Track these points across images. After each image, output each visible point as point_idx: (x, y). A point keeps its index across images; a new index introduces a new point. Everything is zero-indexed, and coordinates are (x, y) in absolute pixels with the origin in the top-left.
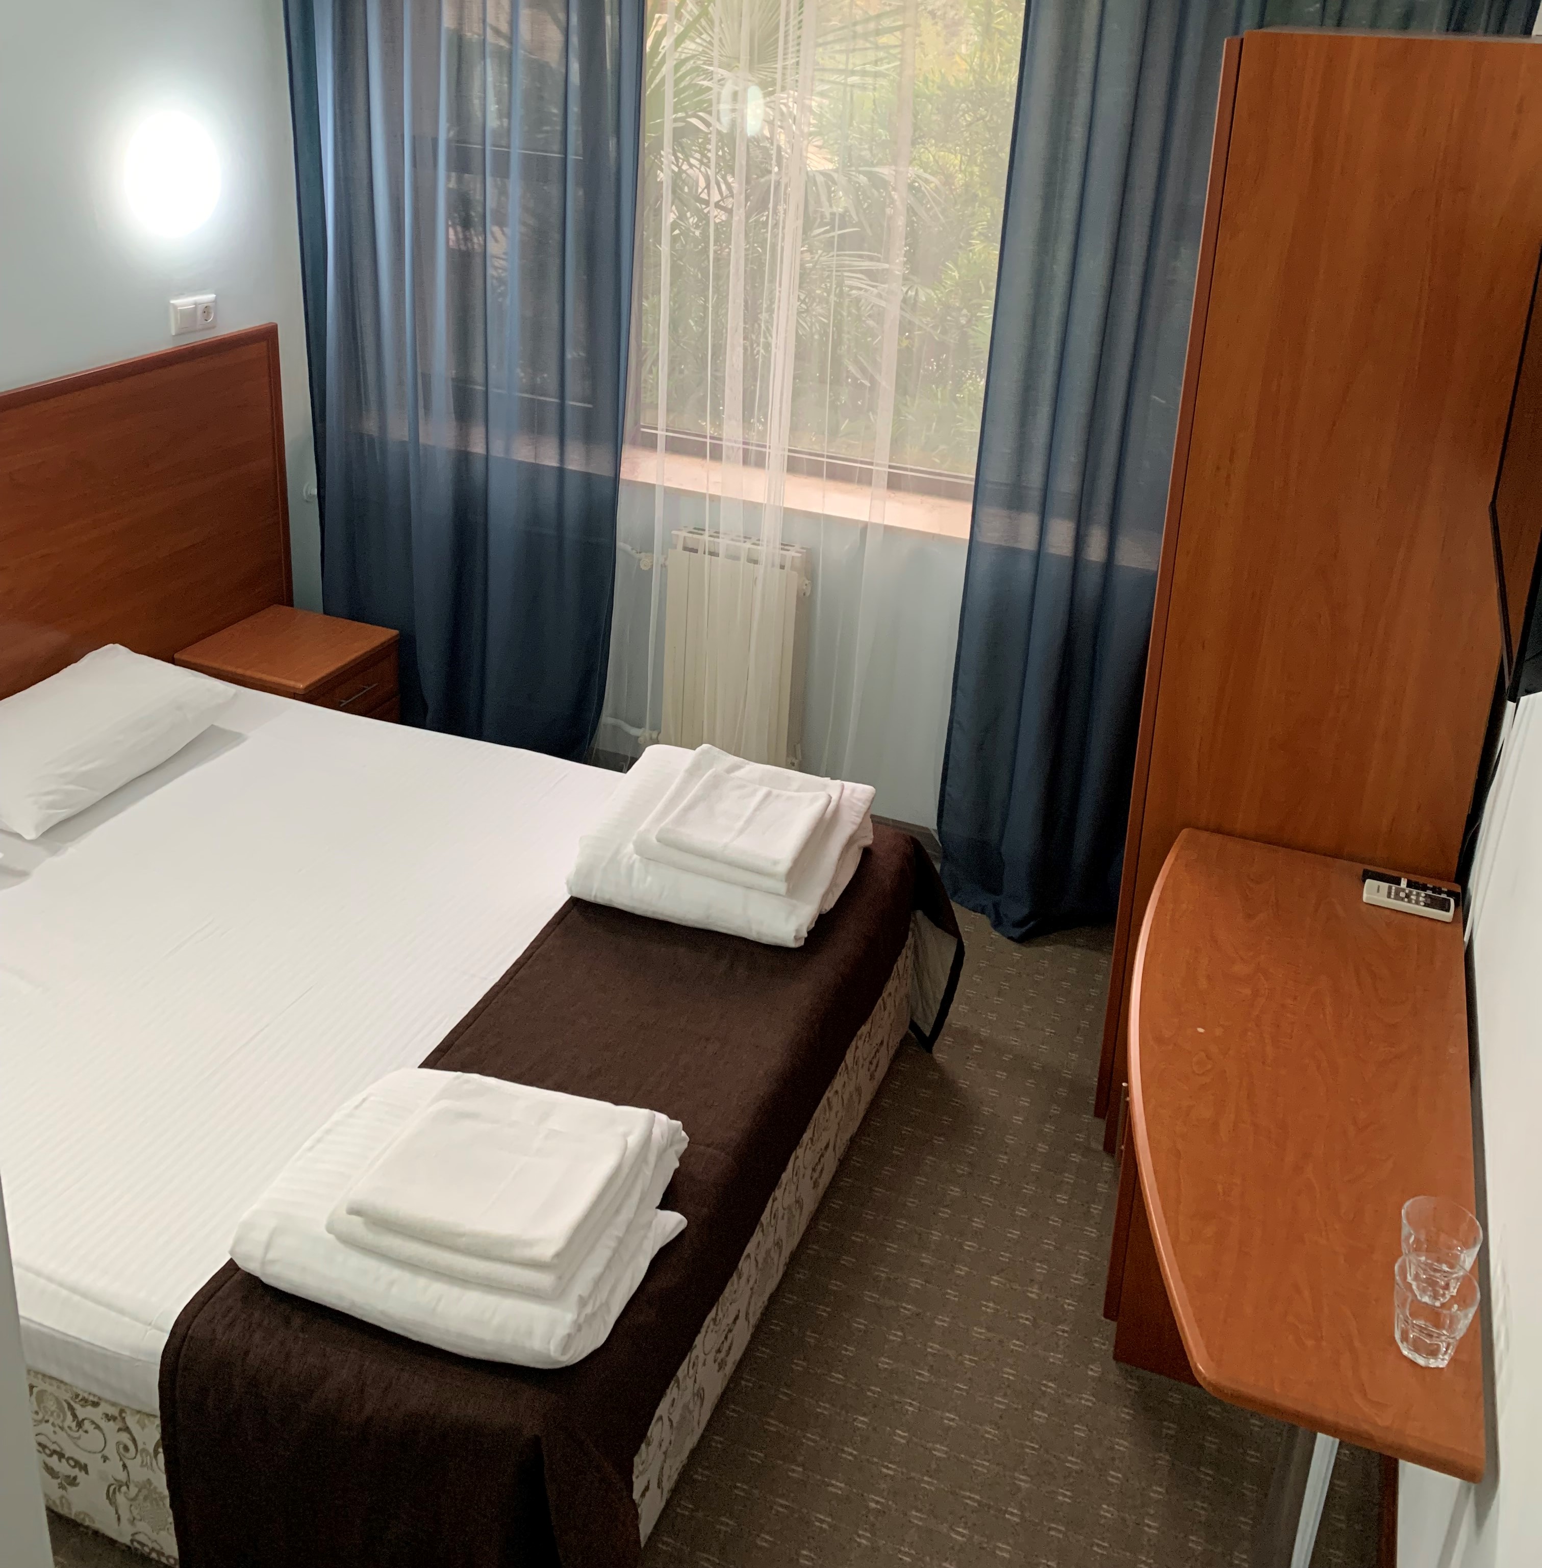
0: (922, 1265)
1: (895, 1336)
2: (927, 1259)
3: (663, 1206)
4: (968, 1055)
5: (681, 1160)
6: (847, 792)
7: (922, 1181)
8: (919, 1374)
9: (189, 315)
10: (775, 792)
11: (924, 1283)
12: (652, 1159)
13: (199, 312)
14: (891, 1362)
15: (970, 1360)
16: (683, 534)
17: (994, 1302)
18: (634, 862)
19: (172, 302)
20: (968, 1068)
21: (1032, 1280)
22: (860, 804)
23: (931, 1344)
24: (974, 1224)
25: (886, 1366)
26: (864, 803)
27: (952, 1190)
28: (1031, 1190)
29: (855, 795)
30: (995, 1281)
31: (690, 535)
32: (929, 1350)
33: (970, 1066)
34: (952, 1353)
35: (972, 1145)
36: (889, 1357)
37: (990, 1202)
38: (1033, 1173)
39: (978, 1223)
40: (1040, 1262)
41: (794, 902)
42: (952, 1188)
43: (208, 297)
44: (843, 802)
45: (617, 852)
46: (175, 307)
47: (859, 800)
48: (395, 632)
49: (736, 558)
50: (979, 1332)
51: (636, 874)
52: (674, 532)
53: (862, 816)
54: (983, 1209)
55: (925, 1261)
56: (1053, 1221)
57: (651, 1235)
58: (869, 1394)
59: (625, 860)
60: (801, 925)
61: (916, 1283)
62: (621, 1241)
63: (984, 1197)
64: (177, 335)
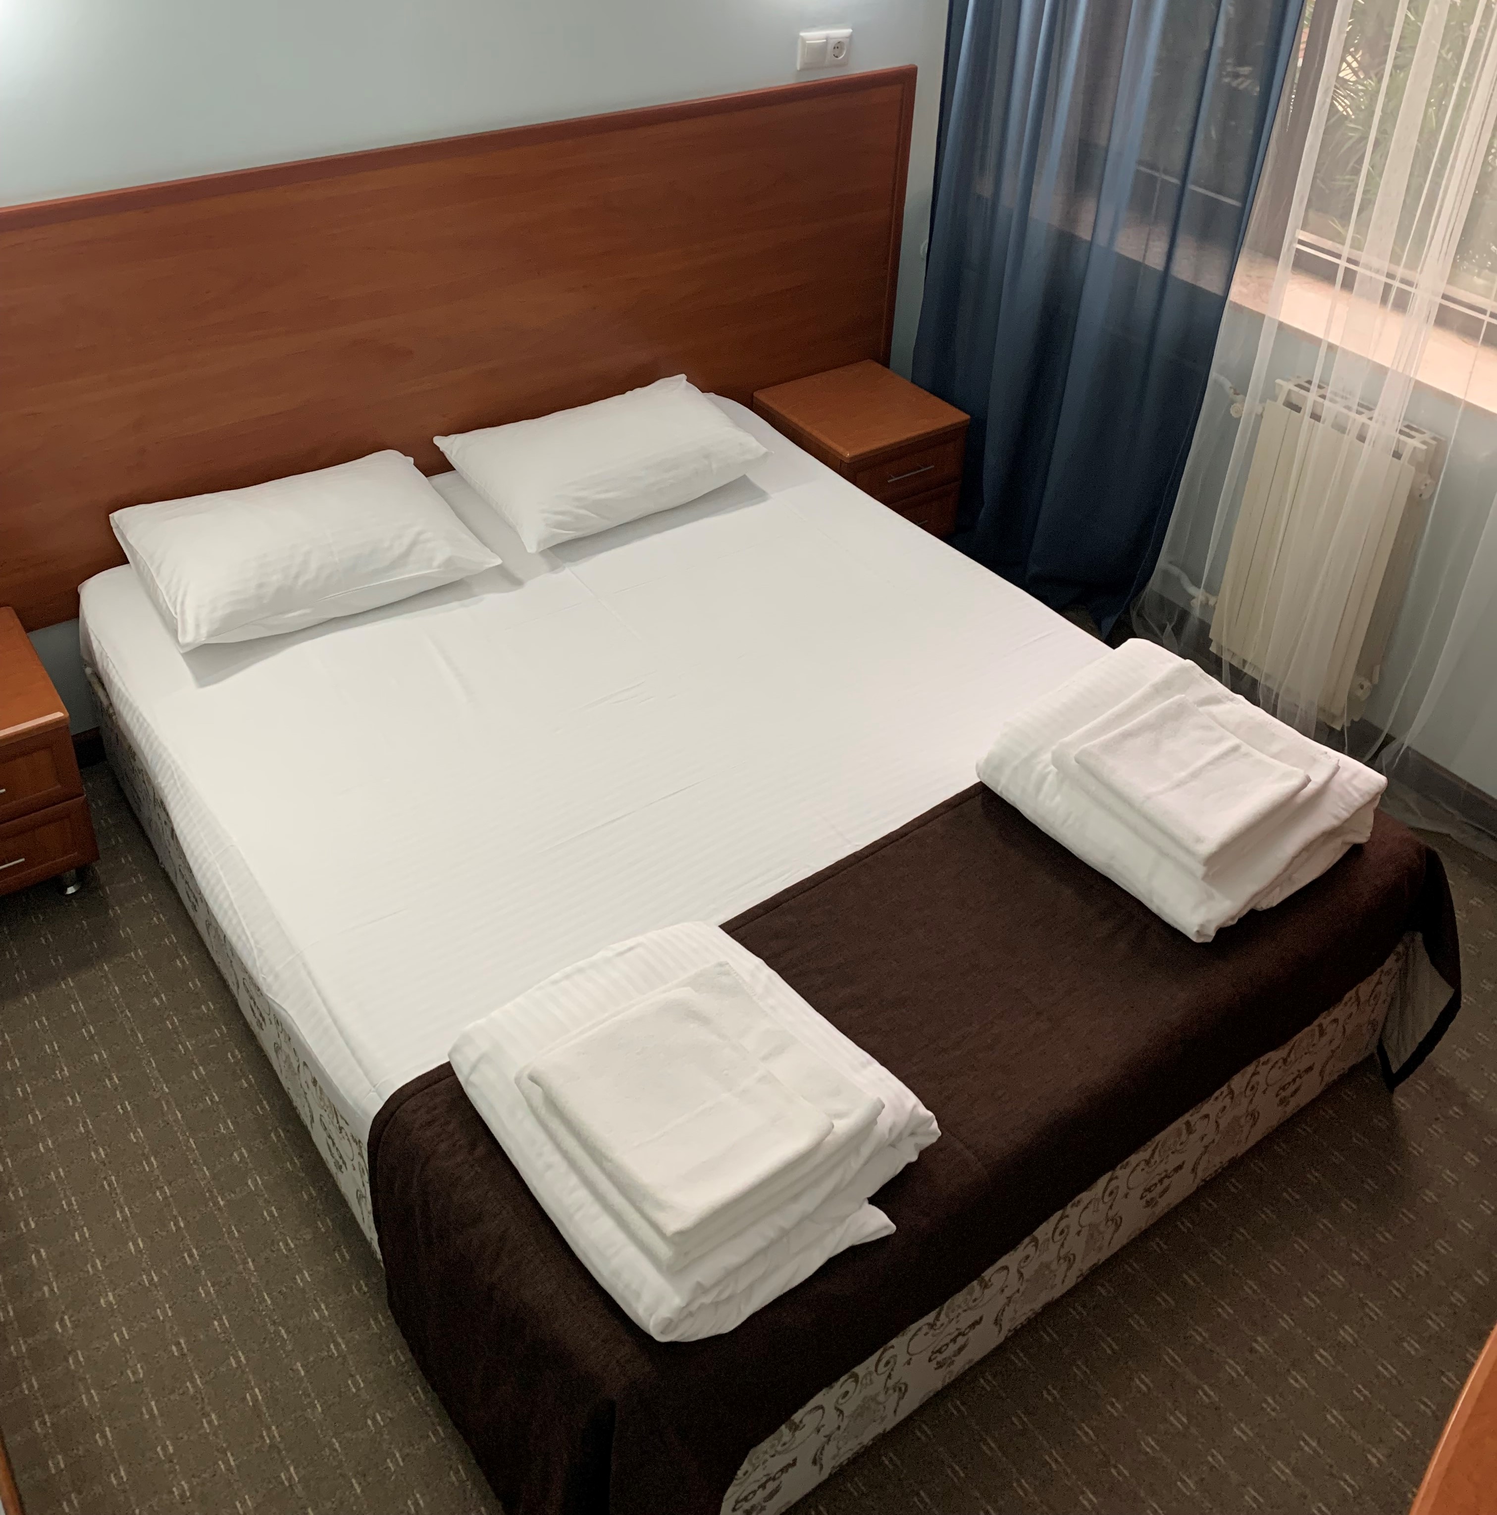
0: (1252, 1350)
1: (1178, 1420)
2: (1261, 1345)
3: (872, 1201)
4: (1439, 1116)
5: (922, 1154)
6: (1343, 775)
7: (1303, 1248)
8: (1183, 1481)
9: (820, 50)
10: (1245, 748)
11: (1243, 1373)
12: (866, 1151)
13: (830, 47)
14: (1158, 1448)
15: (1254, 1499)
16: (1289, 386)
17: (1319, 1442)
18: (1049, 773)
19: (802, 34)
20: (1432, 1132)
21: (1381, 1441)
22: (1356, 795)
23: (1215, 1453)
24: (1342, 1332)
25: (1148, 1450)
26: (1362, 796)
27: (1334, 1276)
28: (1439, 1325)
29: (1355, 782)
30: (1334, 1416)
31: (1297, 389)
32: (1210, 1459)
33: (1436, 1131)
34: (1234, 1477)
35: (1389, 1232)
36: (1157, 1442)
37: (1377, 1314)
38: (1452, 1305)
39: (1347, 1334)
40: (1405, 1423)
41: (1214, 891)
42: (1335, 1272)
43: (843, 32)
44: (1334, 785)
45: (1034, 755)
46: (803, 40)
47: (1357, 789)
48: (966, 417)
49: (1342, 430)
50: (1281, 1469)
51: (1046, 787)
52: (1278, 381)
53: (1352, 811)
54: (1362, 1319)
55: (1258, 1348)
56: (1449, 1380)
57: (840, 1231)
58: (1113, 1471)
59: (1039, 767)
60: (1209, 921)
61: (1233, 1368)
62: (784, 1233)
63: (1370, 1304)
64: (802, 70)
